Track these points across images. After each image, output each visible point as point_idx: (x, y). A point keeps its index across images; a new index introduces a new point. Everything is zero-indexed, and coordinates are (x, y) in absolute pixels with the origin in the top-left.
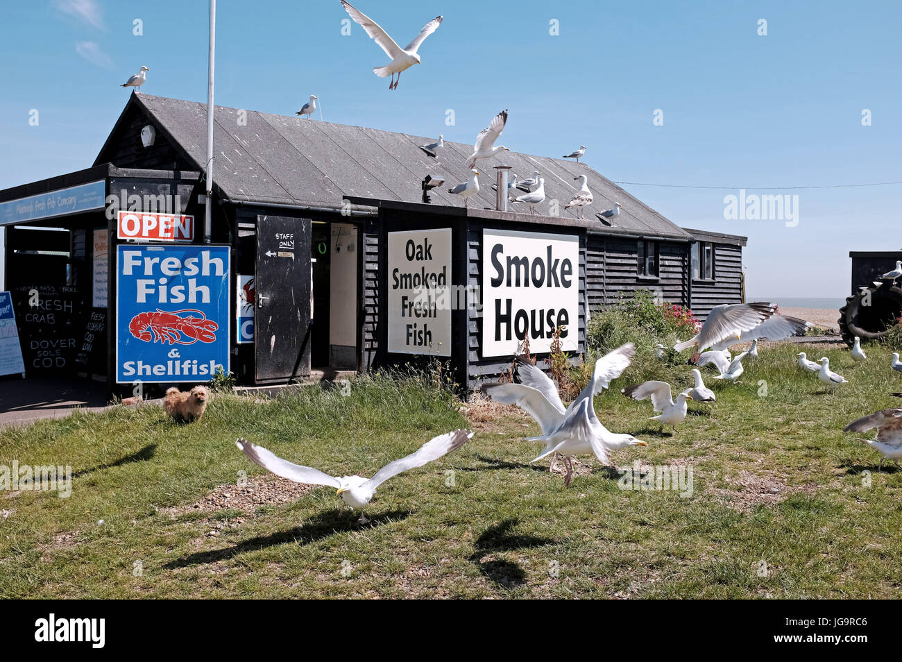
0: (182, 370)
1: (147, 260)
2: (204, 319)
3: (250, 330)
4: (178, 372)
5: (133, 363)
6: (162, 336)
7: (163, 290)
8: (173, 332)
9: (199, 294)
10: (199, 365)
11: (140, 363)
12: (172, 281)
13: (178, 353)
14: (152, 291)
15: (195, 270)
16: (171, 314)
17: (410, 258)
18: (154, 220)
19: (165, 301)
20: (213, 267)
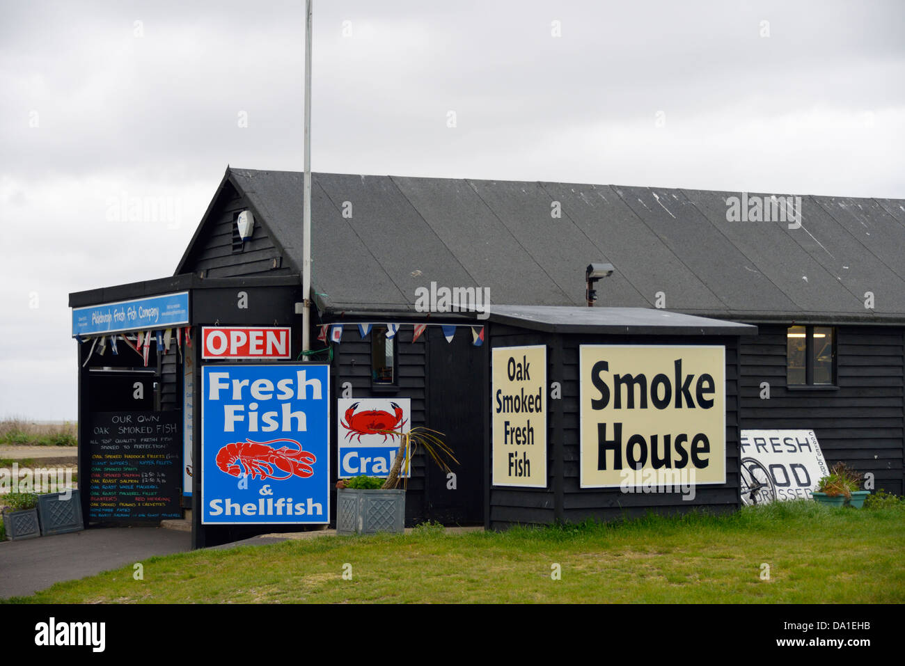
0: (275, 509)
1: (235, 382)
2: (300, 450)
3: (355, 462)
4: (270, 512)
5: (220, 501)
6: (253, 470)
7: (253, 417)
8: (265, 465)
9: (294, 421)
10: (294, 503)
11: (228, 501)
12: (264, 407)
13: (270, 490)
14: (241, 418)
15: (289, 393)
16: (262, 444)
17: (511, 378)
18: (243, 336)
19: (256, 429)
20: (310, 389)
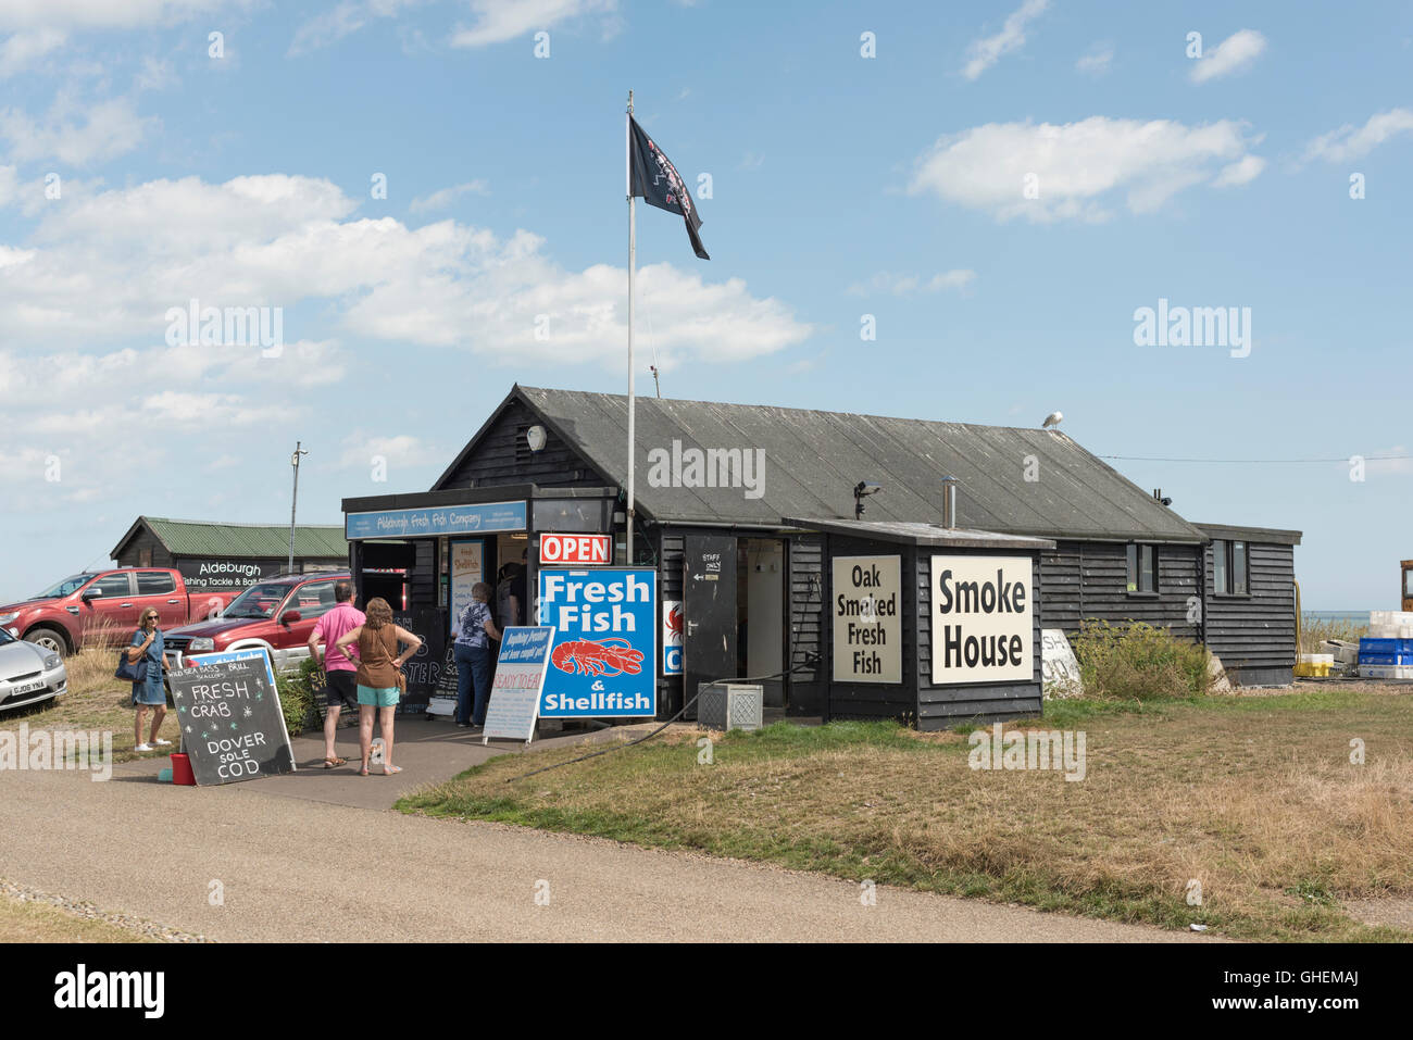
0: (606, 703)
1: (570, 585)
2: (630, 648)
3: (677, 660)
4: (602, 707)
5: (555, 696)
6: (585, 667)
7: (586, 618)
8: (597, 662)
9: (624, 622)
10: (623, 698)
11: (563, 696)
12: (596, 609)
13: (602, 686)
14: (575, 619)
15: (619, 596)
16: (594, 643)
17: (857, 585)
18: (573, 542)
19: (588, 629)
20: (638, 592)
